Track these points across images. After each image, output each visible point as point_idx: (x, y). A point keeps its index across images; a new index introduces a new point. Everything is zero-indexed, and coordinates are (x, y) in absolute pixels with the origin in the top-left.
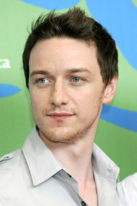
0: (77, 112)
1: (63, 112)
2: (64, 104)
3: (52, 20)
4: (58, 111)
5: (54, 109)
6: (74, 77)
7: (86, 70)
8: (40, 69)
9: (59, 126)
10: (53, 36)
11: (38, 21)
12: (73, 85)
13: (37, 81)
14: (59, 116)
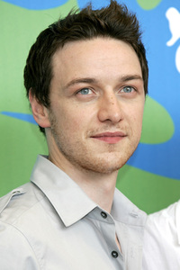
2: (120, 120)
13: (77, 93)
14: (112, 136)
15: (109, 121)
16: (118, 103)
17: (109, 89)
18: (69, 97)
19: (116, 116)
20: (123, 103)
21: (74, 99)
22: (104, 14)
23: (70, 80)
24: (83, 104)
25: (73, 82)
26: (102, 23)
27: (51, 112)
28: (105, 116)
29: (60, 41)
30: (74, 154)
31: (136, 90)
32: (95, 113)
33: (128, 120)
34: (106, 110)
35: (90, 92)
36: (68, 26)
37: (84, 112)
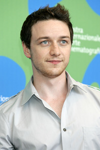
0: (64, 59)
2: (59, 55)
3: (49, 10)
8: (44, 36)
13: (41, 43)
14: (55, 61)
15: (54, 55)
16: (59, 48)
17: (55, 42)
18: (38, 45)
19: (58, 53)
22: (54, 10)
23: (38, 37)
24: (43, 48)
25: (40, 39)
27: (31, 51)
28: (52, 53)
29: (35, 20)
30: (39, 68)
31: (67, 42)
32: (49, 51)
33: (63, 55)
34: (53, 50)
35: (47, 43)
36: (39, 14)
37: (44, 51)
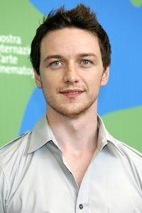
1: (76, 88)
2: (76, 82)
4: (71, 88)
5: (68, 86)
6: (83, 60)
7: (93, 55)
8: (55, 54)
9: (71, 103)
10: (64, 27)
11: (49, 15)
12: (82, 67)
13: (51, 64)
20: (81, 71)
21: (49, 68)
23: (47, 56)
24: (55, 72)
26: (69, 20)
32: (61, 77)
34: (67, 75)
35: (60, 64)
